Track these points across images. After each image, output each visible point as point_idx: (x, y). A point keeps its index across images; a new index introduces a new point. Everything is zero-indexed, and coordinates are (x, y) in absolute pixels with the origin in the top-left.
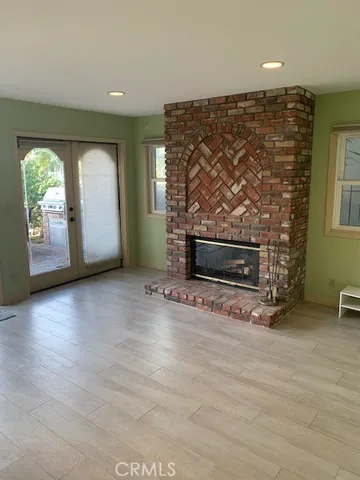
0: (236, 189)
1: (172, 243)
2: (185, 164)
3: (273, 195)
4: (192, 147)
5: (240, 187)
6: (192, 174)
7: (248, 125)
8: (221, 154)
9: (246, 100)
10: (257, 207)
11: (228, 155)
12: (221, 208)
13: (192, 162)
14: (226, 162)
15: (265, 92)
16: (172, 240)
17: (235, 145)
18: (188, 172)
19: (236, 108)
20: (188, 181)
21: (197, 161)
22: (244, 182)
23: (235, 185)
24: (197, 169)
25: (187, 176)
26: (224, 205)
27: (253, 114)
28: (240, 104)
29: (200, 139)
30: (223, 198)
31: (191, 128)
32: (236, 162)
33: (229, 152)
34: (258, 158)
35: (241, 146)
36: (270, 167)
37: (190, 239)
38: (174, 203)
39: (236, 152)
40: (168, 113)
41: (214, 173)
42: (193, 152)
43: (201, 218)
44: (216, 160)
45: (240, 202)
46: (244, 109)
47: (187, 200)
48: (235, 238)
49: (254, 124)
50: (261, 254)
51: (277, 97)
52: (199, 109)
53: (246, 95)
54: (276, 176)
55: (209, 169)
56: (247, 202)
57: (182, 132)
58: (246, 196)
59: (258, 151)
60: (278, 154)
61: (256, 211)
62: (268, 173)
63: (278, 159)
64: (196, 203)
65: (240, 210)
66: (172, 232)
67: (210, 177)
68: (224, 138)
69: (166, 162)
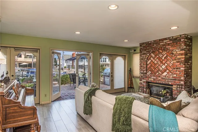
0: (163, 67)
1: (141, 84)
2: (146, 60)
3: (177, 68)
4: (148, 55)
5: (165, 66)
7: (167, 47)
8: (158, 56)
9: (166, 40)
10: (171, 73)
11: (161, 57)
12: (158, 73)
13: (148, 59)
14: (159, 58)
15: (173, 37)
16: (141, 83)
17: (163, 53)
18: (147, 62)
19: (163, 42)
20: (147, 65)
21: (150, 59)
22: (166, 65)
23: (163, 65)
24: (150, 61)
25: (146, 63)
26: (159, 72)
27: (169, 44)
28: (164, 41)
29: (151, 52)
30: (159, 70)
31: (148, 49)
32: (163, 58)
33: (161, 56)
34: (172, 57)
35: (165, 53)
36: (175, 60)
37: (148, 83)
38: (142, 72)
39: (163, 55)
40: (141, 46)
41: (156, 62)
42: (148, 56)
43: (151, 76)
44: (156, 58)
45: (165, 71)
46: (166, 42)
47: (146, 71)
48: (164, 83)
49: (169, 47)
50: (173, 88)
51: (177, 38)
52: (150, 44)
53: (166, 38)
54: (178, 62)
55: (154, 61)
56: (168, 71)
57: (145, 50)
58: (167, 69)
59: (171, 55)
60: (178, 55)
61: (171, 74)
62: (175, 61)
63: (178, 57)
64: (150, 72)
65: (165, 74)
66: (141, 81)
67: (154, 63)
68: (159, 51)
69: (140, 59)
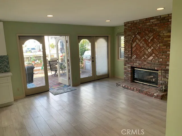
0: (149, 50)
1: (126, 69)
2: (131, 42)
3: (163, 52)
4: (133, 36)
5: (151, 50)
6: (134, 45)
7: (154, 28)
8: (144, 38)
9: (153, 19)
10: (157, 57)
11: (147, 39)
12: (144, 57)
13: (133, 41)
14: (146, 41)
15: (160, 16)
16: (126, 68)
17: (149, 35)
18: (132, 45)
19: (150, 22)
20: (132, 48)
21: (135, 41)
22: (152, 48)
24: (135, 43)
25: (132, 46)
26: (145, 56)
27: (156, 24)
28: (151, 21)
29: (136, 33)
30: (145, 54)
31: (133, 30)
32: (149, 41)
33: (147, 38)
34: (158, 39)
35: (151, 35)
36: (162, 42)
37: (133, 68)
38: (127, 55)
39: (150, 37)
40: (125, 25)
41: (141, 45)
42: (134, 38)
43: (136, 61)
44: (142, 40)
45: (151, 55)
46: (152, 22)
47: (131, 54)
48: (149, 68)
49: (156, 27)
50: (159, 74)
51: (165, 17)
52: (136, 23)
53: (153, 17)
54: (164, 45)
55: (140, 43)
56: (154, 55)
57: (130, 31)
58: (153, 53)
59: (158, 37)
60: (165, 38)
61: (157, 58)
62: (161, 44)
63: (165, 39)
64: (135, 55)
65: (151, 58)
66: (126, 66)
67: (140, 46)
68: (145, 33)
